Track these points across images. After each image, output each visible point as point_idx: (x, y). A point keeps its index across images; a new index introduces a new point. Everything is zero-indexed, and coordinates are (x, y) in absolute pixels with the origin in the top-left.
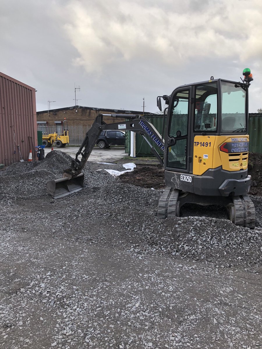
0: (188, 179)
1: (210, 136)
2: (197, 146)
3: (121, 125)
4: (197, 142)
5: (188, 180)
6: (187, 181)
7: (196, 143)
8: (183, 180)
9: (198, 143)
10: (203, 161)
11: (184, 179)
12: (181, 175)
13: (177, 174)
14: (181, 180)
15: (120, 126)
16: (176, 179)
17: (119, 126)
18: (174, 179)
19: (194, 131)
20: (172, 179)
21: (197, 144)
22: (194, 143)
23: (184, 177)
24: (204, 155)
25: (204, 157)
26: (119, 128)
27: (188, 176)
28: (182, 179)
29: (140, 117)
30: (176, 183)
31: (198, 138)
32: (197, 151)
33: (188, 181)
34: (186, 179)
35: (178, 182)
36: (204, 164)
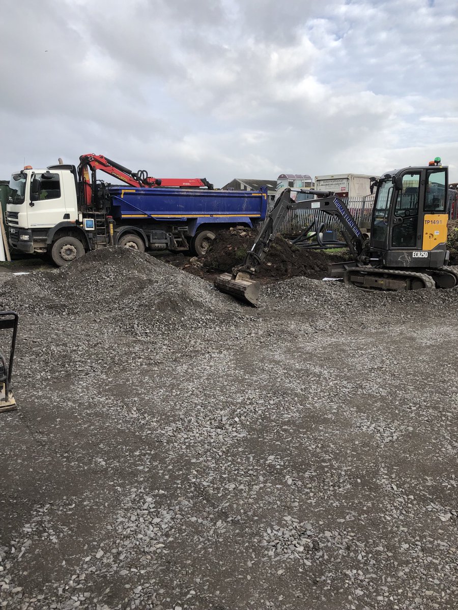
1: (440, 215)
2: (427, 224)
4: (428, 221)
5: (422, 256)
8: (416, 257)
10: (435, 237)
13: (407, 253)
14: (413, 257)
15: (314, 204)
16: (406, 257)
17: (312, 204)
18: (403, 258)
19: (424, 211)
20: (400, 257)
22: (425, 222)
25: (435, 234)
26: (312, 207)
30: (405, 261)
31: (427, 217)
32: (427, 228)
35: (409, 260)
36: (435, 239)
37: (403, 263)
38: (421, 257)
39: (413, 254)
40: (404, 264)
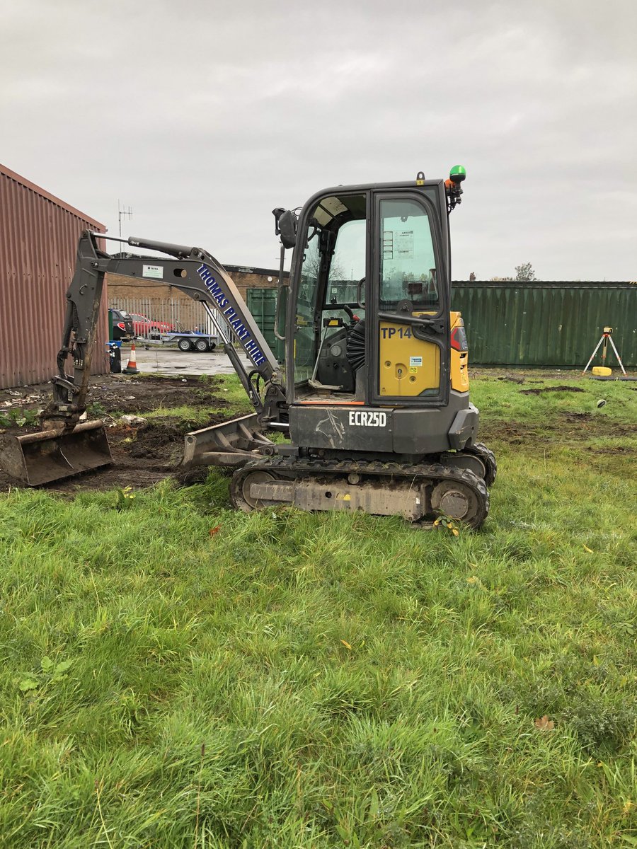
0: (376, 419)
2: (390, 337)
3: (151, 267)
4: (390, 329)
5: (374, 422)
6: (372, 425)
7: (387, 332)
8: (358, 424)
9: (392, 331)
10: (409, 373)
11: (359, 421)
12: (351, 413)
13: (334, 413)
14: (351, 424)
15: (149, 268)
16: (333, 423)
17: (145, 267)
18: (327, 425)
20: (319, 424)
21: (390, 334)
22: (382, 332)
23: (359, 416)
24: (411, 358)
25: (412, 364)
26: (144, 275)
27: (373, 412)
28: (353, 421)
29: (201, 254)
30: (333, 435)
32: (391, 349)
33: (375, 425)
34: (368, 419)
35: (341, 431)
36: (413, 379)
37: (327, 440)
38: (370, 425)
39: (351, 418)
40: (332, 441)
